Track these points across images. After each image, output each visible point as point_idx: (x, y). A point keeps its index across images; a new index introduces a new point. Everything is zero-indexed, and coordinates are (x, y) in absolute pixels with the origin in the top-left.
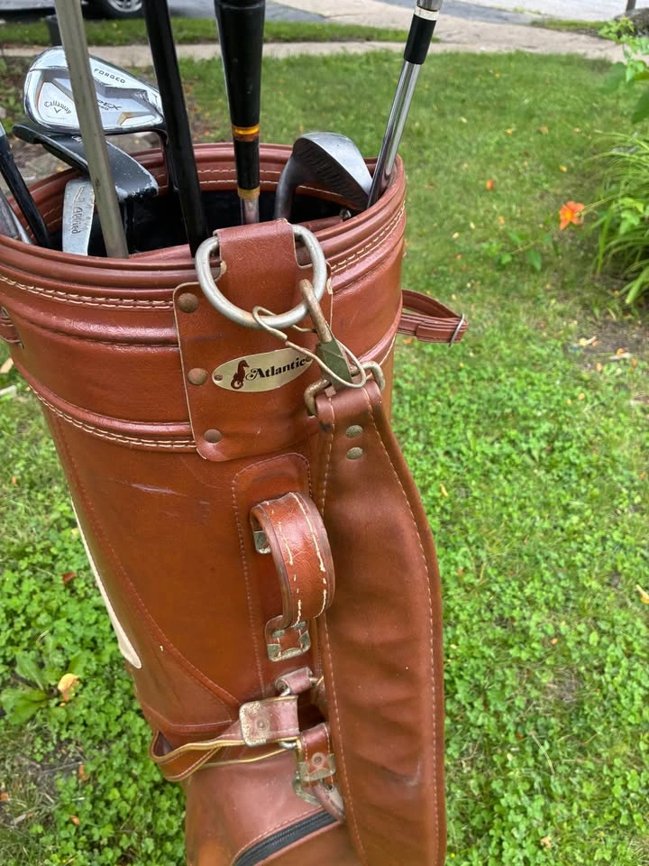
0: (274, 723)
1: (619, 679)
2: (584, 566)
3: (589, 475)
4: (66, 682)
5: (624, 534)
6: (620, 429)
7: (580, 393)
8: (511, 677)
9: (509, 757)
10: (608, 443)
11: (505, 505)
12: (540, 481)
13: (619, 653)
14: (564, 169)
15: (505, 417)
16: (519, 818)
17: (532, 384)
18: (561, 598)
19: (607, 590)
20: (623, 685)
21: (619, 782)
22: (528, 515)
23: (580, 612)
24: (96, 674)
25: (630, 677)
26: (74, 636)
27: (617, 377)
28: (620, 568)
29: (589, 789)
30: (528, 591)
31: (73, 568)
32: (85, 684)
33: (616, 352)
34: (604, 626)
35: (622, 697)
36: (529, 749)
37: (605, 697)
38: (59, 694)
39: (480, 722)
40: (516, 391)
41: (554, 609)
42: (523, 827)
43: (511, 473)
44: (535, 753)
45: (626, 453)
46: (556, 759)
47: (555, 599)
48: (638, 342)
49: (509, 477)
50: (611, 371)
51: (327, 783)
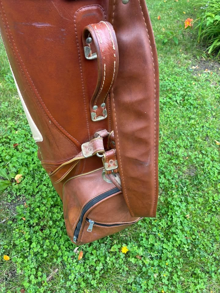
0: (95, 147)
1: (209, 167)
2: (196, 135)
3: (197, 107)
4: (17, 177)
5: (210, 125)
6: (207, 93)
7: (193, 83)
8: (173, 169)
9: (173, 191)
10: (203, 97)
11: (168, 117)
12: (180, 110)
13: (209, 160)
14: (185, 13)
15: (167, 91)
16: (178, 209)
17: (176, 80)
18: (189, 145)
19: (205, 142)
20: (211, 169)
21: (211, 198)
22: (177, 120)
23: (195, 149)
24: (28, 174)
25: (213, 167)
26: (19, 163)
27: (206, 78)
28: (209, 134)
29: (201, 200)
30: (178, 143)
31: (17, 142)
32: (24, 178)
33: (205, 70)
34: (204, 152)
35: (211, 172)
36: (180, 190)
37: (205, 173)
38: (15, 181)
39: (163, 182)
40: (171, 82)
41: (187, 149)
42: (179, 212)
43: (170, 108)
44: (182, 191)
45: (210, 100)
46: (189, 192)
47: (187, 145)
48: (213, 67)
49: (170, 109)
50: (203, 76)
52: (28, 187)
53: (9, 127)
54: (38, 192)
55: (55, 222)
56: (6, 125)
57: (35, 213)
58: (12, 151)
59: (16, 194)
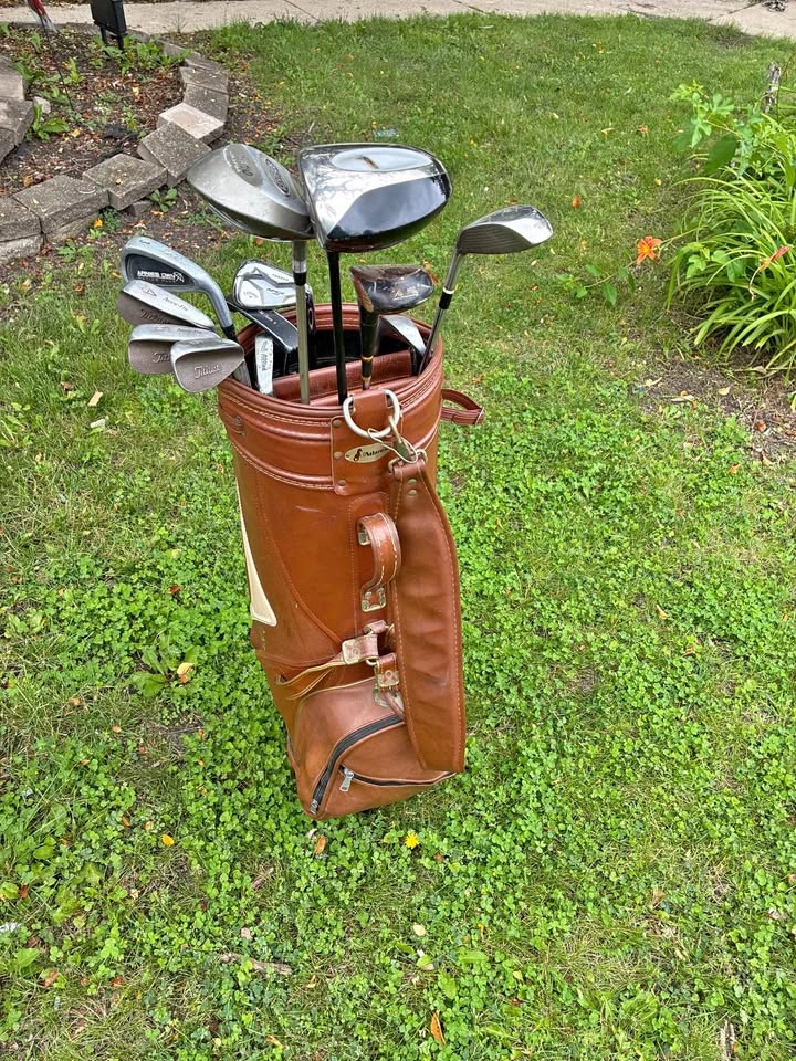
0: (363, 649)
1: (628, 675)
2: (616, 589)
3: (633, 512)
4: (183, 669)
5: (655, 562)
6: (667, 470)
7: (636, 434)
8: (543, 673)
9: (534, 726)
10: (655, 483)
11: (554, 536)
12: (587, 516)
13: (632, 655)
14: (659, 182)
15: (561, 457)
16: (536, 765)
17: (592, 425)
18: (592, 614)
19: (632, 608)
20: (631, 679)
21: (616, 747)
22: (572, 546)
23: (607, 625)
24: (206, 663)
25: (639, 674)
26: (186, 635)
27: (676, 419)
28: (645, 590)
29: (593, 750)
30: (564, 608)
31: (178, 582)
32: (198, 670)
33: (679, 394)
34: (623, 635)
35: (630, 688)
36: (550, 723)
37: (616, 688)
38: (177, 677)
39: (512, 702)
40: (575, 432)
41: (585, 623)
42: (538, 772)
43: (561, 509)
44: (555, 727)
45: (669, 494)
46: (570, 730)
47: (587, 614)
48: (703, 384)
49: (559, 512)
50: (671, 413)
51: (393, 691)
52: (207, 694)
53: (155, 538)
54: (230, 707)
55: (268, 774)
56: (148, 533)
57: (226, 752)
58: (170, 605)
59: (181, 707)
